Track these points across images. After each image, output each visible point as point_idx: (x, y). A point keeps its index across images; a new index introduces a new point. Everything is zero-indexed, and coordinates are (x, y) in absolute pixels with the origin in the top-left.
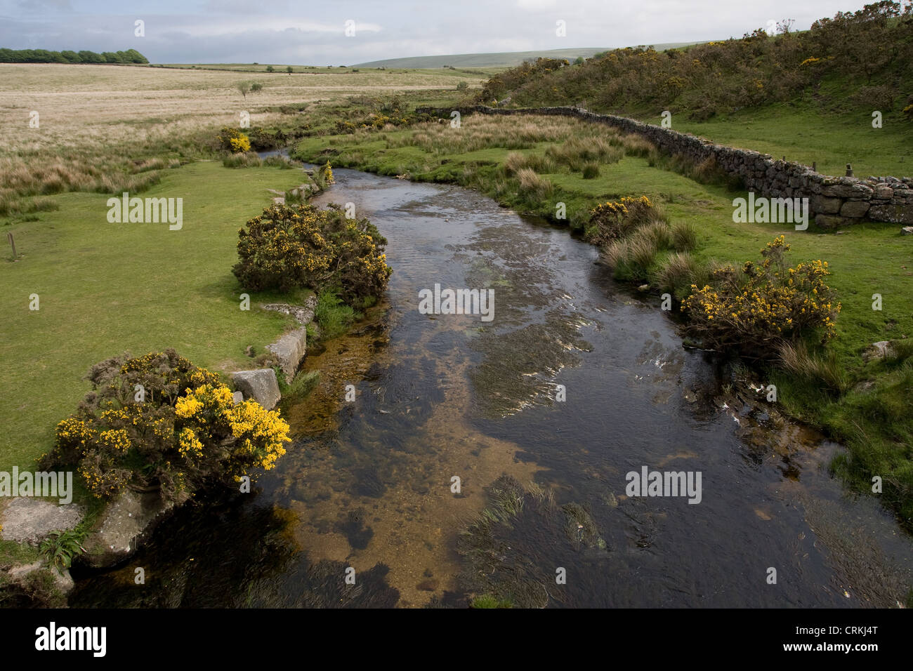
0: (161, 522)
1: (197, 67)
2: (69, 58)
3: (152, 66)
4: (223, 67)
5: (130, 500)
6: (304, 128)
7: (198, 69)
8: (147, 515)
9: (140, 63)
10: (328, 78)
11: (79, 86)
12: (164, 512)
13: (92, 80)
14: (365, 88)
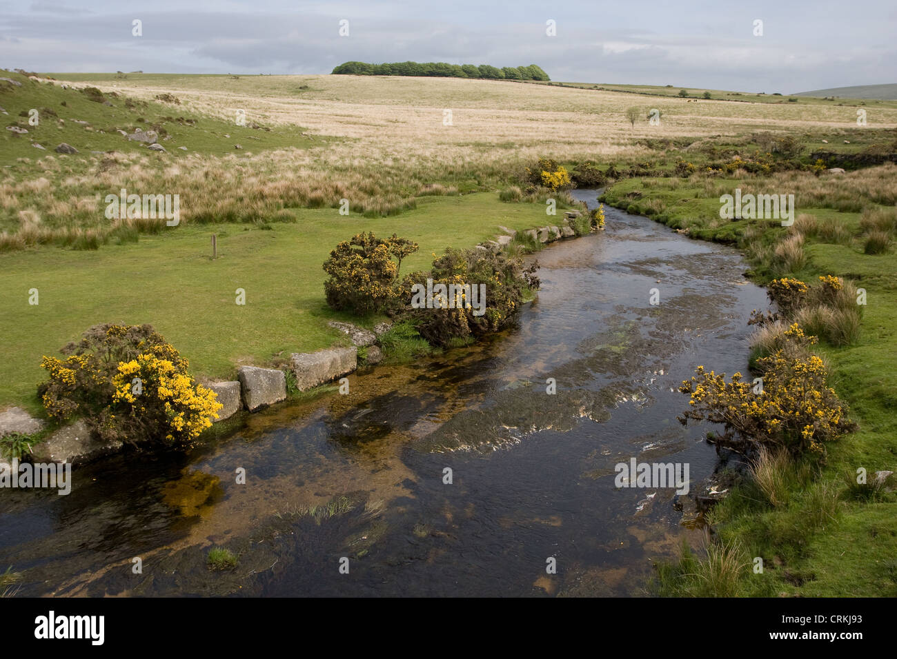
0: (105, 454)
1: (599, 87)
2: (469, 73)
3: (550, 84)
4: (628, 89)
5: (81, 429)
6: (642, 166)
7: (600, 89)
8: (93, 444)
9: (540, 80)
10: (750, 108)
11: (467, 102)
12: (110, 447)
13: (482, 97)
14: (795, 123)
